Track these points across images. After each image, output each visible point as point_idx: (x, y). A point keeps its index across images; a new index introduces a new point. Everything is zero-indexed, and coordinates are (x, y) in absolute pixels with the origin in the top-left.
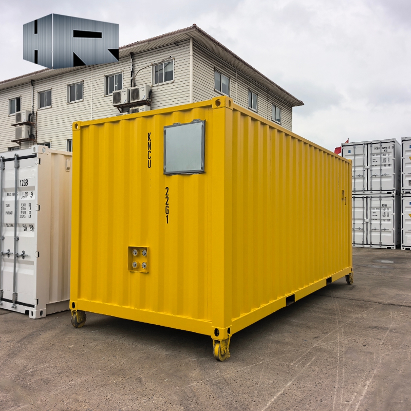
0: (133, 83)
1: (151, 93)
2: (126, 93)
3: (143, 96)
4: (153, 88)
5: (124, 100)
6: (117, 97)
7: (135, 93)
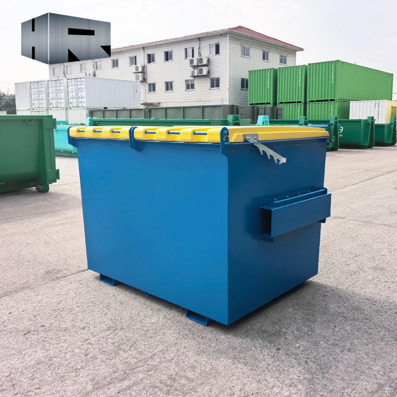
0: (200, 54)
1: (208, 60)
2: (196, 60)
3: (205, 62)
4: (210, 57)
5: (195, 63)
6: (192, 62)
7: (201, 60)
